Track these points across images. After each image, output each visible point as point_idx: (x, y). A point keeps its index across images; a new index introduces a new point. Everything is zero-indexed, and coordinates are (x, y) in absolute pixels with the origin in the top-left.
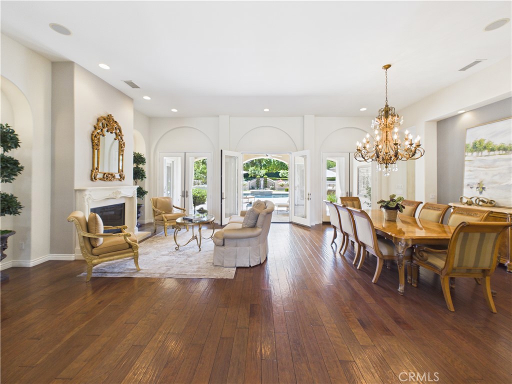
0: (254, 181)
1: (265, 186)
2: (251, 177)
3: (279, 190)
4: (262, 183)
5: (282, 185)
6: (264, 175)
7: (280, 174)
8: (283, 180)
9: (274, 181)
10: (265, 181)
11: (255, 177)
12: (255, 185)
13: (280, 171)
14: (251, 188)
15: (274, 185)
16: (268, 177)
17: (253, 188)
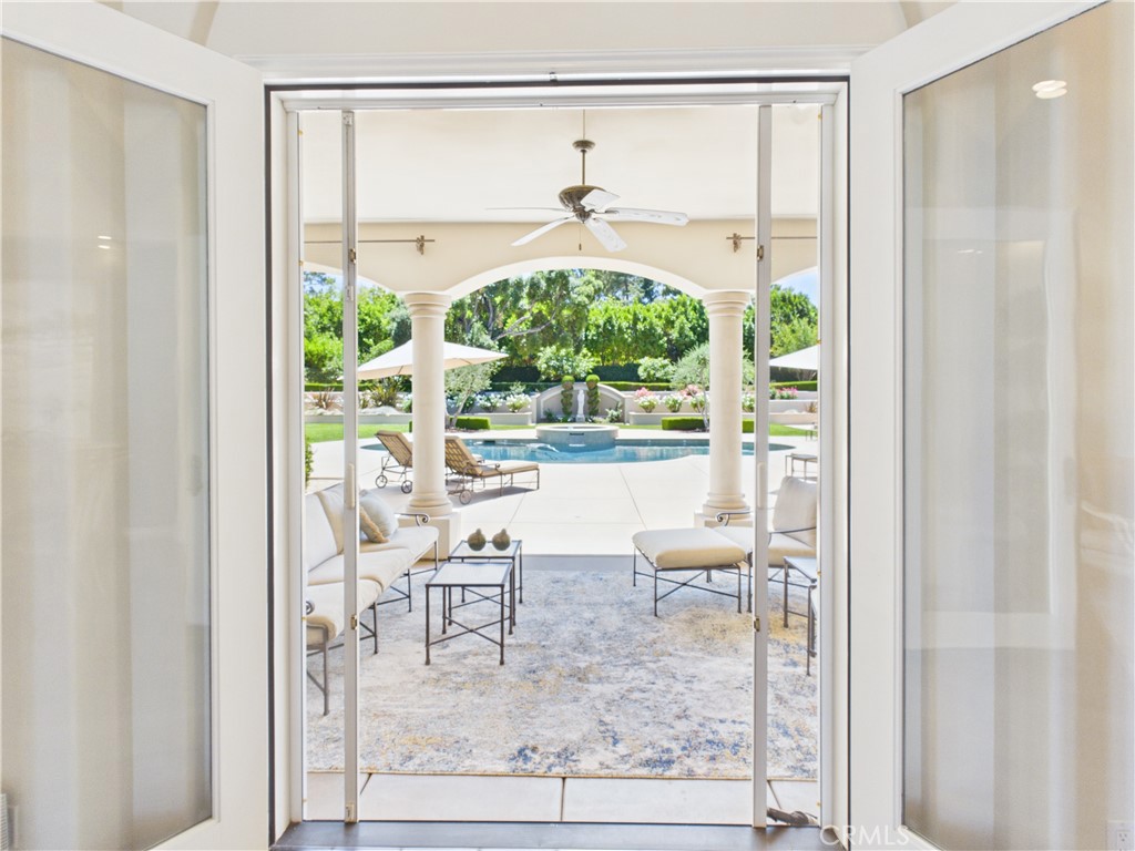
0: (554, 393)
1: (593, 411)
2: (548, 380)
3: (641, 423)
4: (581, 398)
5: (649, 408)
6: (589, 373)
7: (641, 372)
8: (652, 389)
9: (622, 394)
10: (592, 394)
11: (558, 380)
12: (556, 406)
13: (641, 361)
14: (543, 416)
15: (622, 407)
16: (602, 379)
17: (549, 418)
